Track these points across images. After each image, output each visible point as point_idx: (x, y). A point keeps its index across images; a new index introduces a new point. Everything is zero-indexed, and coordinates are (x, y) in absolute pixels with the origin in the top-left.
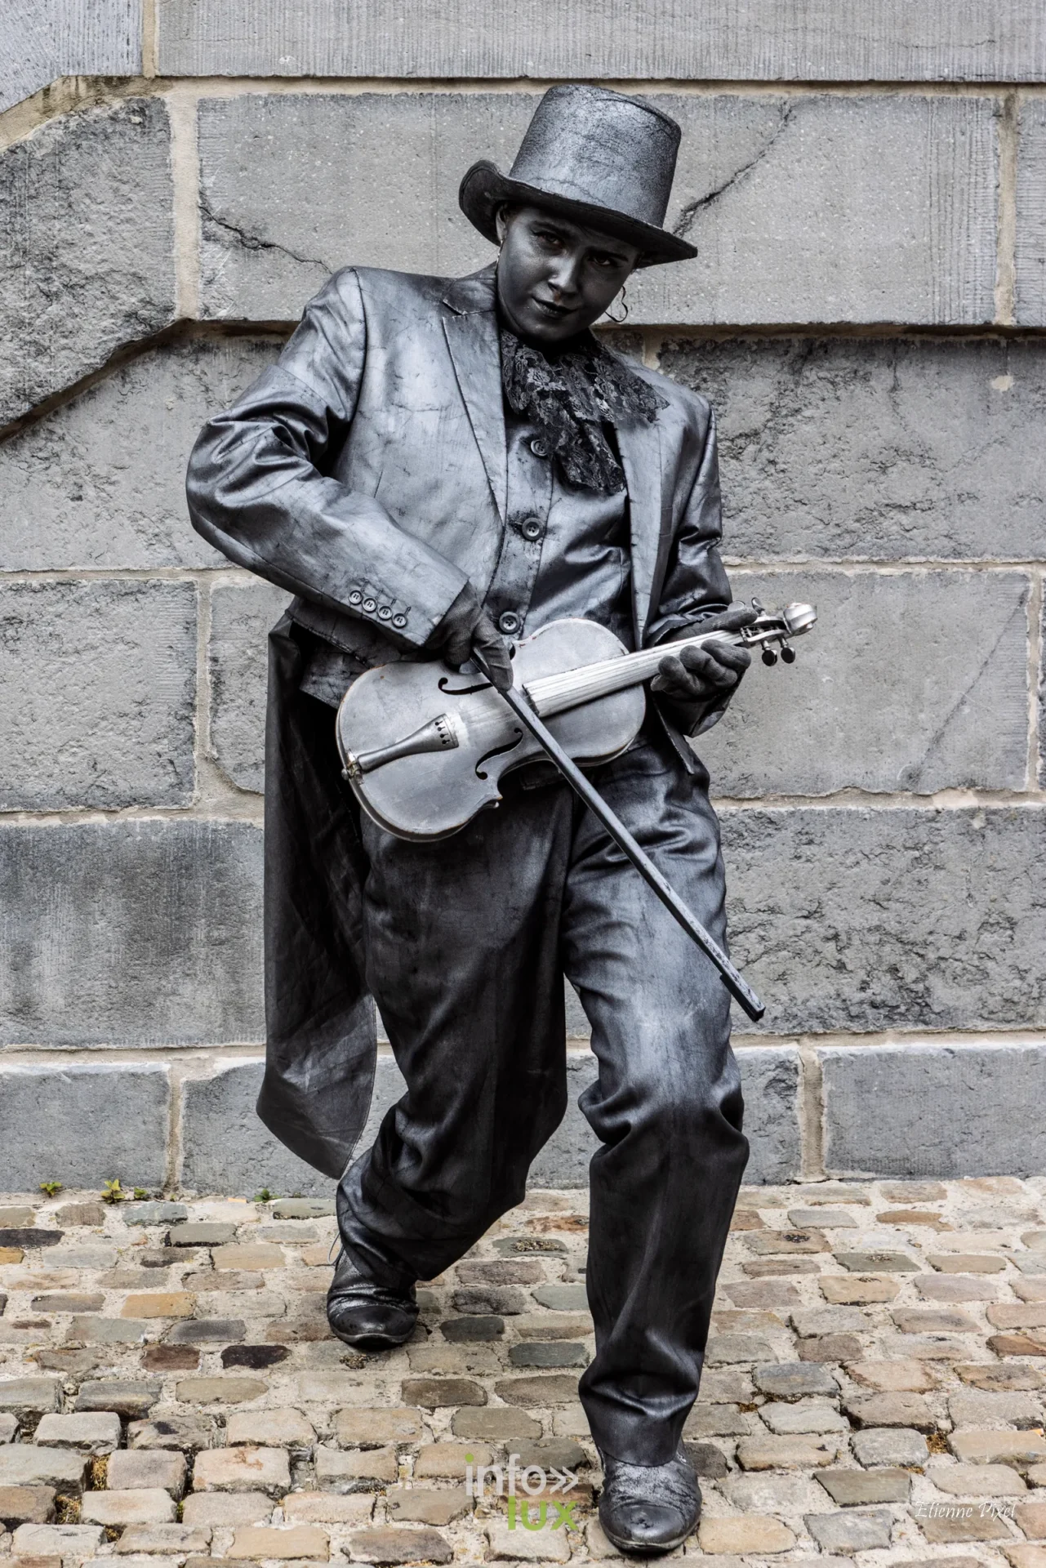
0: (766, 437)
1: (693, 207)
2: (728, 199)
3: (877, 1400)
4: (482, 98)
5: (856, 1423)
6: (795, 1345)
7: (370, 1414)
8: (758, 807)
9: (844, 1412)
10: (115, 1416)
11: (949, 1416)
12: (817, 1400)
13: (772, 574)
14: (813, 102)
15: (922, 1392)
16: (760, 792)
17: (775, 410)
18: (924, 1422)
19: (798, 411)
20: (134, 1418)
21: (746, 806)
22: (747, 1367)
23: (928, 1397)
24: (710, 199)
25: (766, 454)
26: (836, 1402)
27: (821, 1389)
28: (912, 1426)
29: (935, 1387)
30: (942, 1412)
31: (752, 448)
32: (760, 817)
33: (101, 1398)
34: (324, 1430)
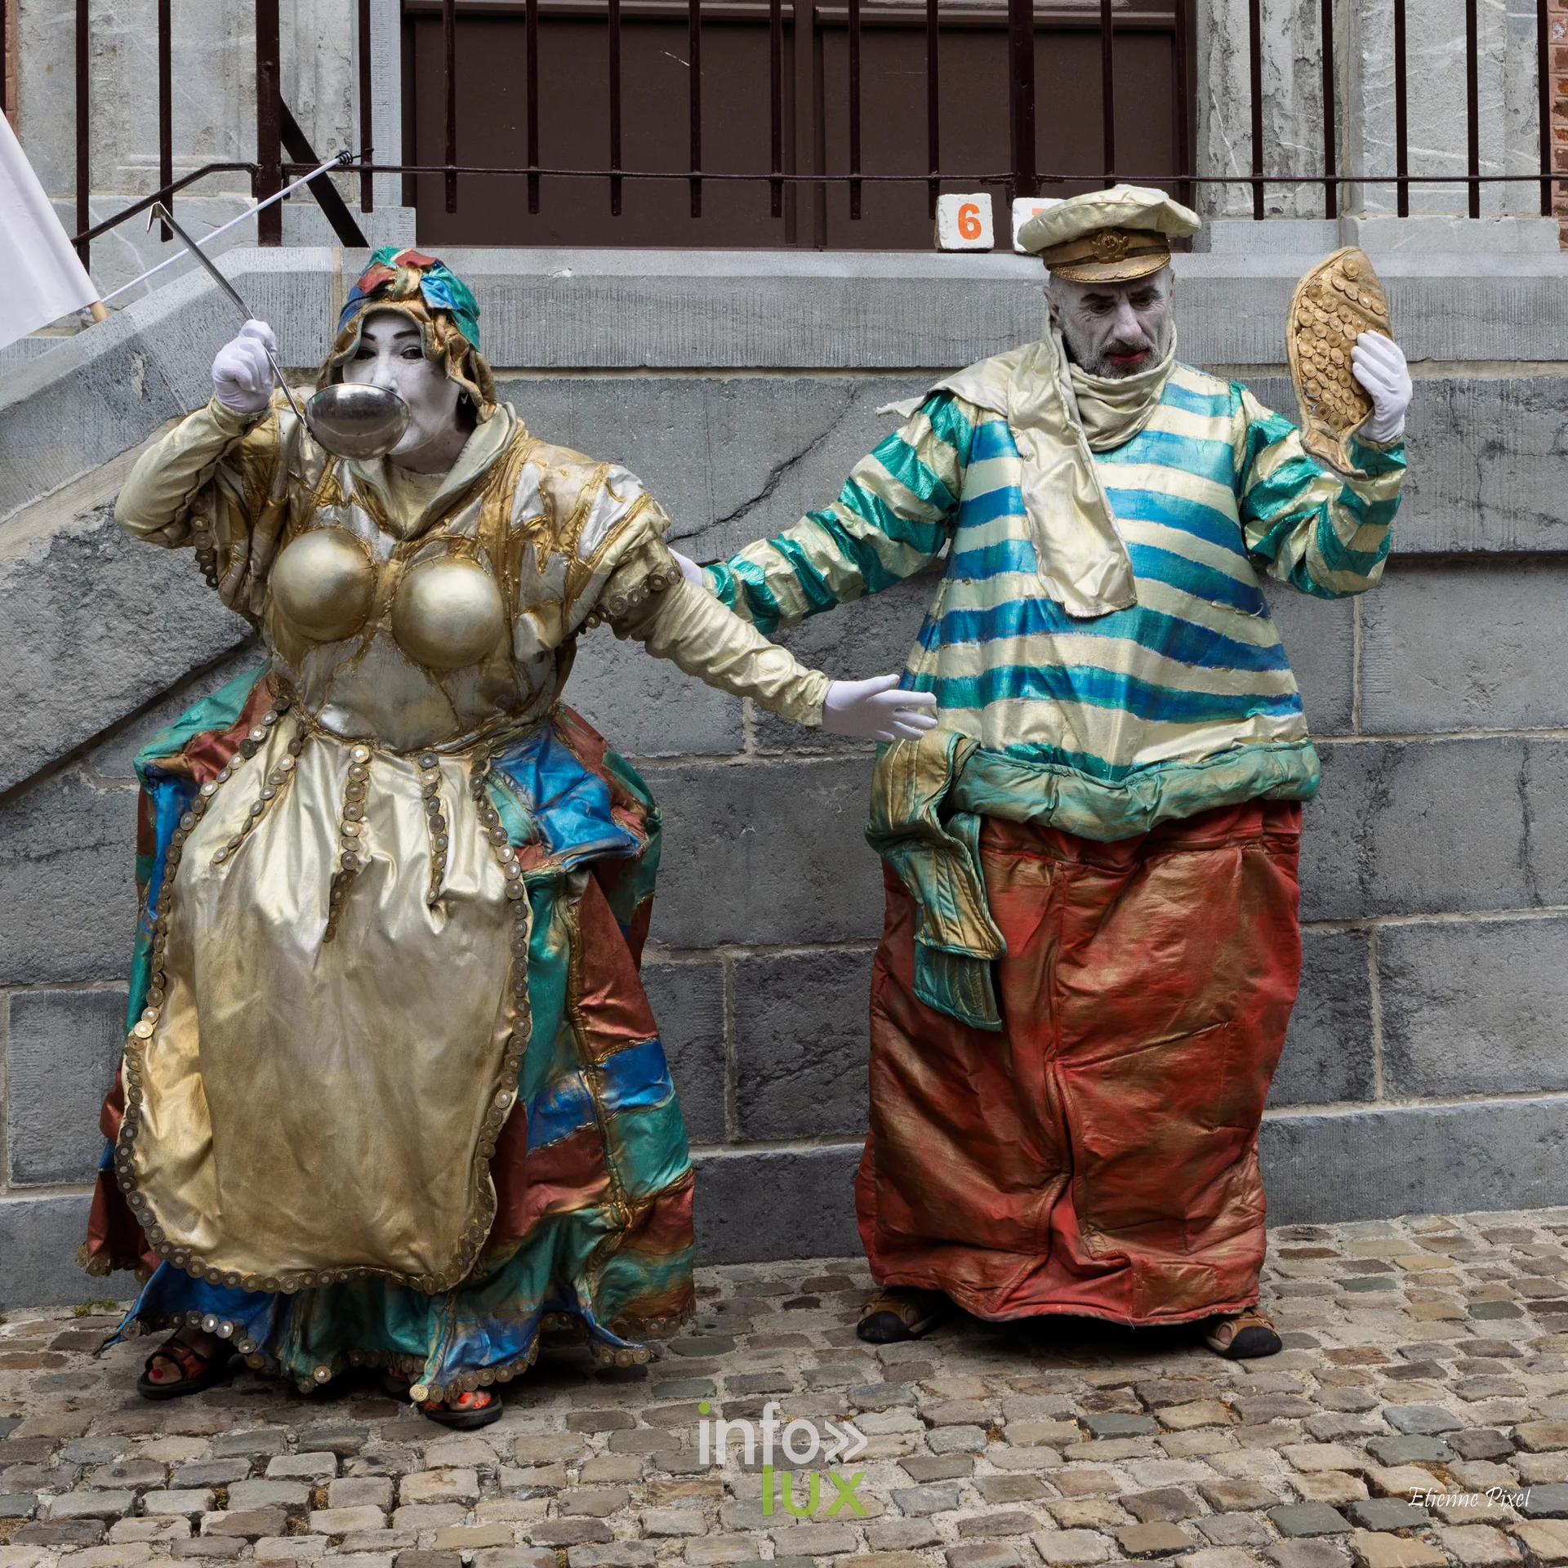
0: (842, 650)
1: (780, 468)
2: (808, 462)
3: (946, 1407)
4: (610, 383)
5: (930, 1424)
6: (882, 1371)
7: (542, 1440)
8: (842, 949)
9: (920, 1417)
10: (332, 1454)
11: (1002, 1415)
12: (899, 1410)
13: (849, 761)
14: (873, 384)
15: (982, 1399)
16: (843, 937)
17: (848, 629)
18: (983, 1420)
19: (867, 629)
20: (347, 1456)
21: (832, 949)
22: (843, 1389)
23: (986, 1403)
24: (793, 461)
25: (842, 664)
26: (914, 1410)
27: (902, 1401)
28: (974, 1423)
29: (992, 1394)
30: (997, 1411)
31: (831, 660)
32: (844, 956)
33: (320, 1442)
34: (505, 1454)
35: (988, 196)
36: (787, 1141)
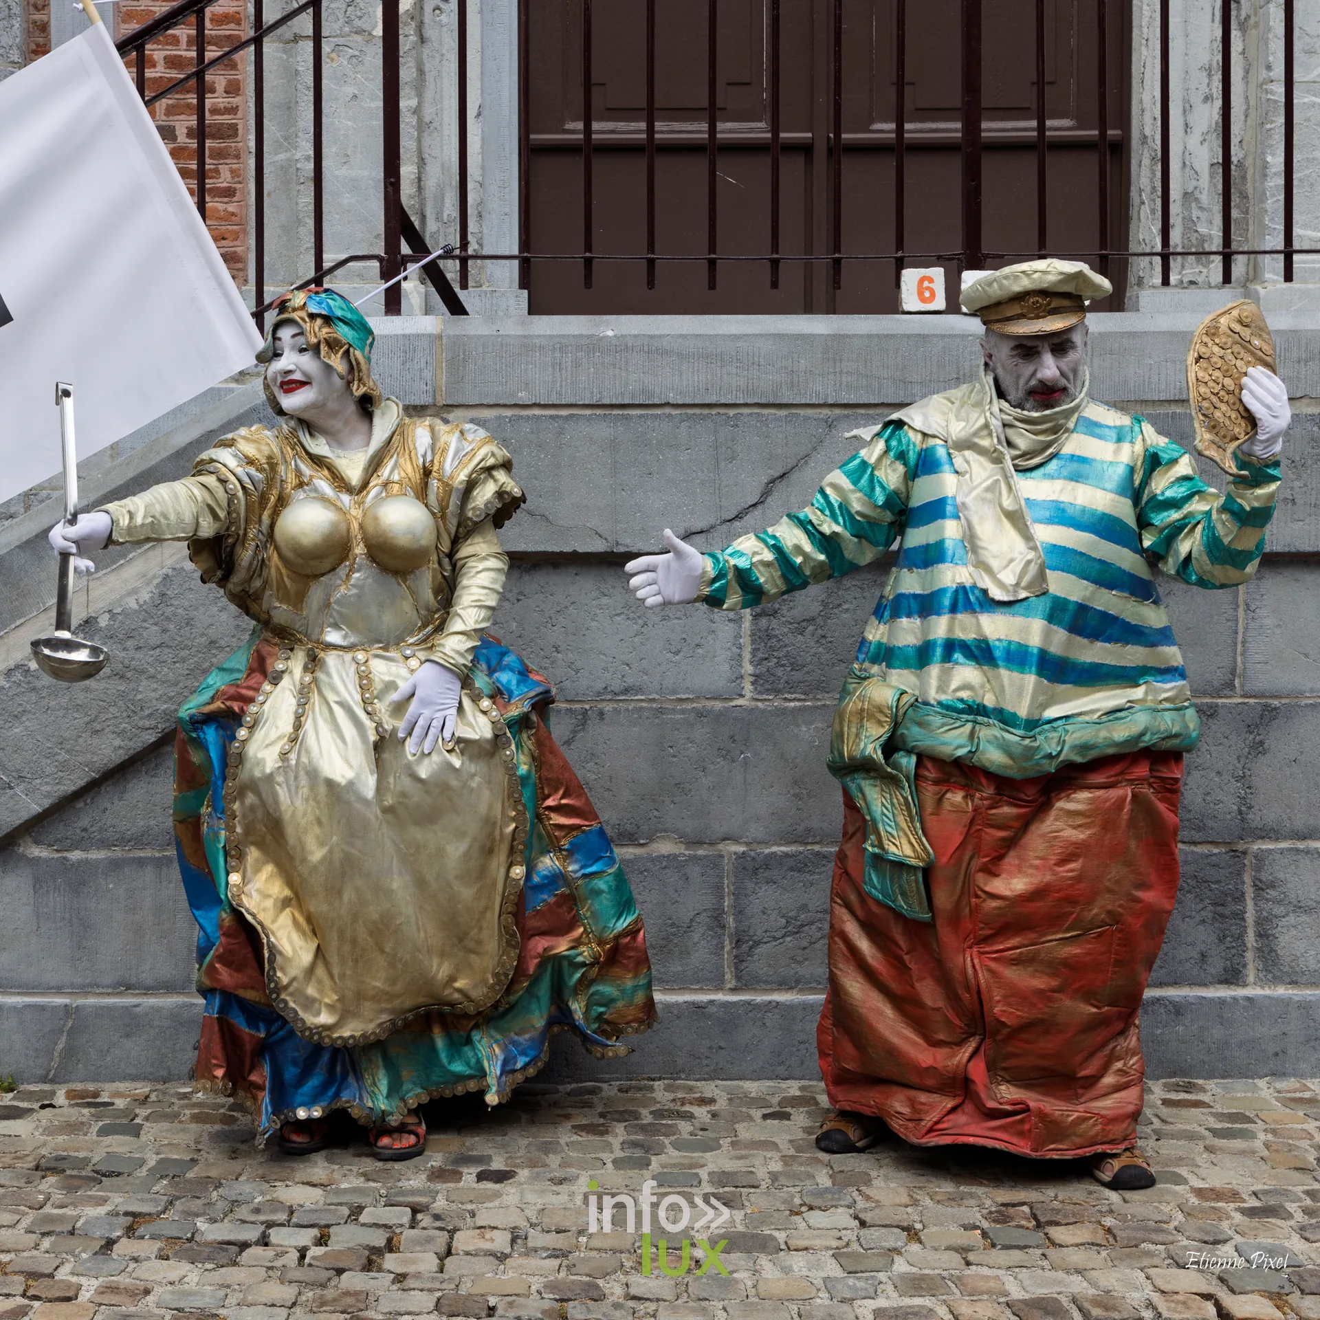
0: (820, 621)
1: (773, 481)
2: (794, 476)
3: (877, 1211)
4: (642, 416)
5: (863, 1224)
6: (831, 1176)
7: (563, 1212)
8: (817, 848)
9: (856, 1217)
10: (408, 1210)
11: (921, 1221)
12: (840, 1210)
13: (824, 705)
14: (847, 416)
15: (906, 1206)
16: (818, 839)
17: (825, 604)
18: (905, 1224)
19: (840, 605)
20: (420, 1211)
21: (809, 847)
22: (798, 1189)
23: (909, 1210)
24: (782, 476)
25: (820, 632)
26: (851, 1211)
27: (842, 1203)
28: (898, 1227)
29: (915, 1203)
30: (917, 1218)
31: (811, 628)
32: (818, 853)
33: (401, 1199)
34: (534, 1220)
35: (941, 270)
36: (772, 990)
